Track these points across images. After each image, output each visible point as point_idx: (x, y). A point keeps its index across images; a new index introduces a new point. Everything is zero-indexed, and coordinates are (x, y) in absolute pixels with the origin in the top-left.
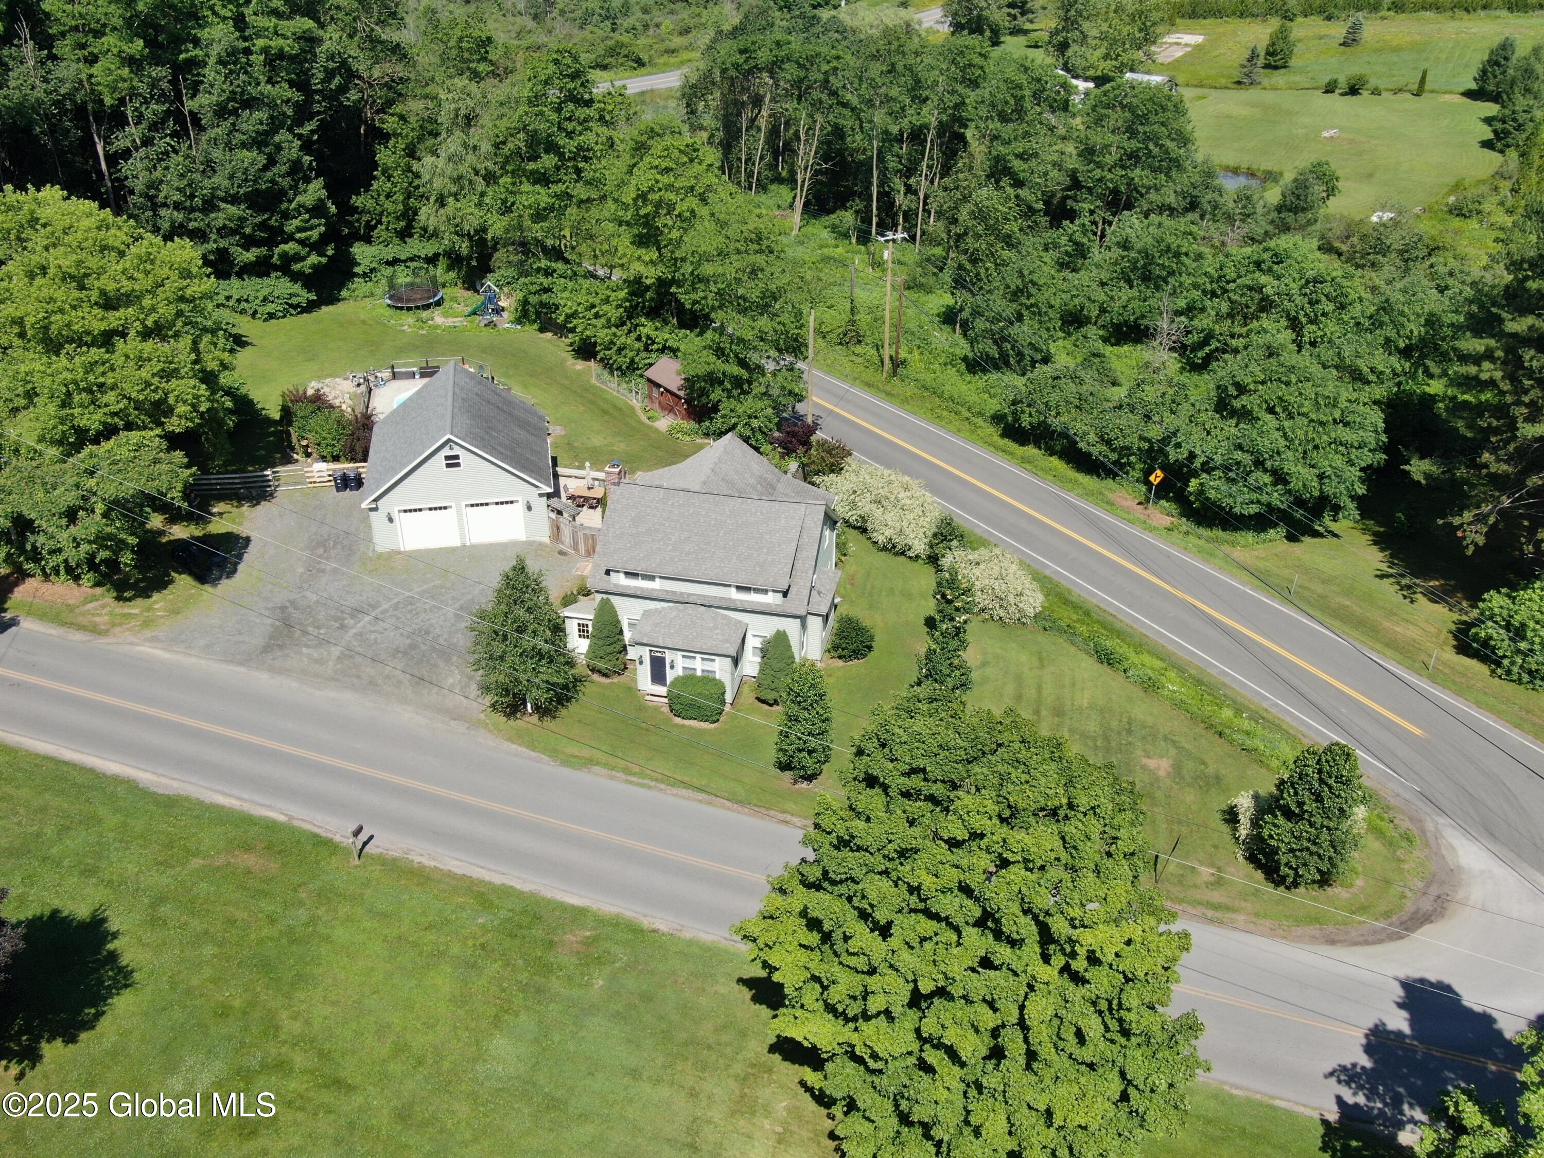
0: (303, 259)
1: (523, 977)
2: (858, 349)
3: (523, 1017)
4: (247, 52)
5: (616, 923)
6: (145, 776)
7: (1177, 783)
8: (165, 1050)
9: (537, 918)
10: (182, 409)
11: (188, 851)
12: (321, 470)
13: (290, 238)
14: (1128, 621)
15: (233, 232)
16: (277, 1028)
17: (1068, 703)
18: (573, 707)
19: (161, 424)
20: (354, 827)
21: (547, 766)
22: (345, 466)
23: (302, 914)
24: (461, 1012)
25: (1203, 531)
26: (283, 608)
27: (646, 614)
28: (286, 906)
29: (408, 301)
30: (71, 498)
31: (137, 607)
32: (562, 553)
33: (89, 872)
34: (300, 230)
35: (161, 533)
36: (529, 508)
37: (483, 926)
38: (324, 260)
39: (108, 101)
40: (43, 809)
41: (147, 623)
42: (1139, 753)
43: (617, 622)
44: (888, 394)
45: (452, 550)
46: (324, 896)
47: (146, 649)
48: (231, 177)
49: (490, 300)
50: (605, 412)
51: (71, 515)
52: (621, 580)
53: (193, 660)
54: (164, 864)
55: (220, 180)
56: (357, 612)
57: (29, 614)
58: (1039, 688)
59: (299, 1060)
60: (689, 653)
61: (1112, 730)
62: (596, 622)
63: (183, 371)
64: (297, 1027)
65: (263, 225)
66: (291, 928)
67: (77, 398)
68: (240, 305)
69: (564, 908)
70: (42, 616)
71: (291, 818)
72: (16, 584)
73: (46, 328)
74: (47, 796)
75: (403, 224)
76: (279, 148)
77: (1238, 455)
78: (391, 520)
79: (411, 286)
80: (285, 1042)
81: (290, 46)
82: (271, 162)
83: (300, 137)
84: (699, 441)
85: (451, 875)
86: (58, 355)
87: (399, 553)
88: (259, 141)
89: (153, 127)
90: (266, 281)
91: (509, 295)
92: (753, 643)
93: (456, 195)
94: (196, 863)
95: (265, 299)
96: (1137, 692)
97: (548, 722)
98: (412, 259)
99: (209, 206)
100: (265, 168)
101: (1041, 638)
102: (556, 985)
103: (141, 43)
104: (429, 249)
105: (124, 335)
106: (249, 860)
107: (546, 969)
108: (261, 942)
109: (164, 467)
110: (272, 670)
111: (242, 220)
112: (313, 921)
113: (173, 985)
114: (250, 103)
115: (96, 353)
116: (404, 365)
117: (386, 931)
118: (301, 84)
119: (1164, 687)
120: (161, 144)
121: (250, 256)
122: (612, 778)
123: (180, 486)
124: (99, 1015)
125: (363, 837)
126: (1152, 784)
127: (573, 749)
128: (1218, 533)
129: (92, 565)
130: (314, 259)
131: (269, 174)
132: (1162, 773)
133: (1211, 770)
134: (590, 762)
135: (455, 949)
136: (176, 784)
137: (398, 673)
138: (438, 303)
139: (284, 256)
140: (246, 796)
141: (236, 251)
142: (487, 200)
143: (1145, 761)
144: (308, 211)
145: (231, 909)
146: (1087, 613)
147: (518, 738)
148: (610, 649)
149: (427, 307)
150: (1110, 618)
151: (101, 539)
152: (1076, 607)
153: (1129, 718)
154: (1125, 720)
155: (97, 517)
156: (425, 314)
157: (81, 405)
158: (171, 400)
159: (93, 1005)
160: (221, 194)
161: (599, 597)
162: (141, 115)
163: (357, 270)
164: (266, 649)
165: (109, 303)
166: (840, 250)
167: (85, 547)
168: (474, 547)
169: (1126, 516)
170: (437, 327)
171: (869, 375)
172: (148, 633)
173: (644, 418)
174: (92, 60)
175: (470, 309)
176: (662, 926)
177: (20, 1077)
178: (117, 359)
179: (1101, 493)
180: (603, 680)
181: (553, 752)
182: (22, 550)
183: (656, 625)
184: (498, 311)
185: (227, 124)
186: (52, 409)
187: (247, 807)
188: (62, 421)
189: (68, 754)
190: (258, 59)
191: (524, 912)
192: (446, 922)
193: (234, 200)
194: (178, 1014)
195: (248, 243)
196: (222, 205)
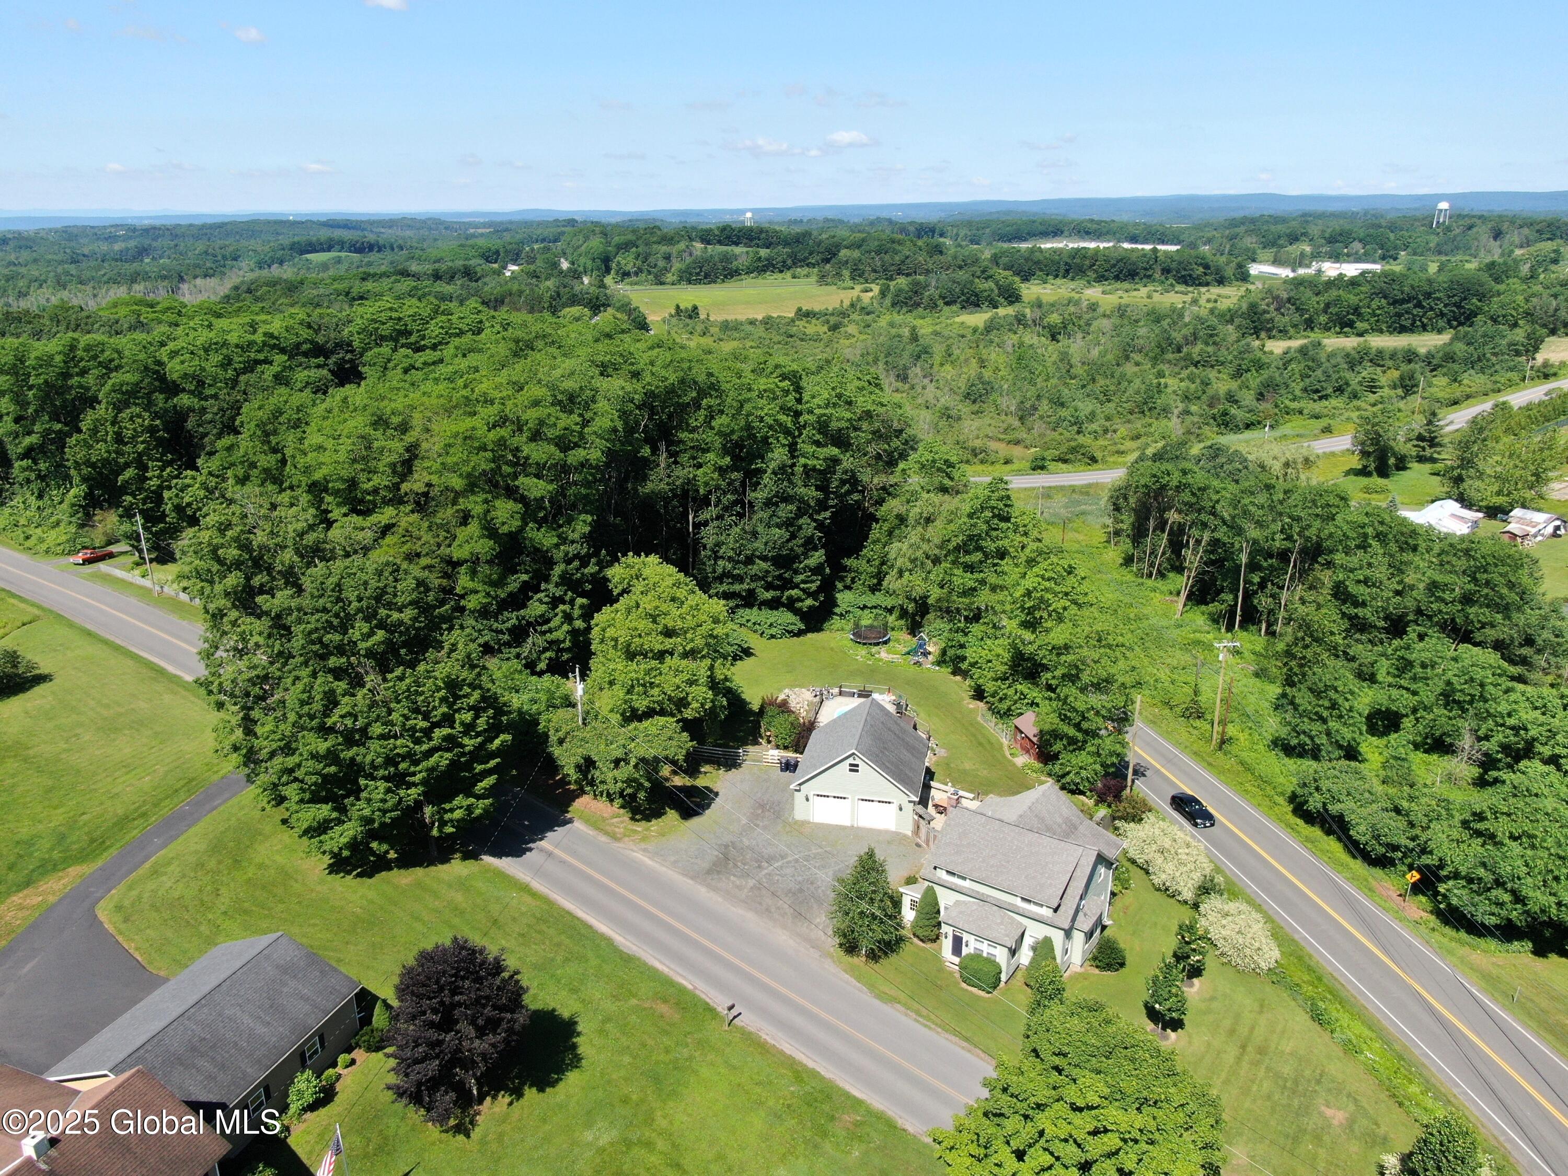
0: (802, 601)
1: (808, 1134)
2: (1197, 723)
3: (801, 1160)
4: (794, 465)
5: (880, 1117)
6: (619, 939)
7: (1345, 1133)
8: (589, 1113)
9: (829, 1097)
10: (695, 705)
11: (630, 991)
12: (773, 755)
13: (796, 586)
14: (1354, 992)
15: (762, 578)
16: (653, 1120)
17: (1273, 1046)
18: (893, 958)
19: (681, 712)
20: (730, 1004)
21: (867, 997)
22: (791, 755)
23: (686, 1052)
24: (763, 1145)
25: (1448, 930)
26: (726, 846)
27: (957, 903)
28: (677, 1044)
29: (865, 638)
30: (619, 753)
31: (640, 827)
32: (918, 845)
33: (574, 991)
34: (804, 582)
35: (667, 780)
36: (901, 809)
37: (793, 1093)
38: (817, 604)
39: (702, 491)
40: (559, 945)
41: (644, 839)
42: (1321, 1101)
43: (936, 903)
44: (1210, 764)
45: (843, 828)
46: (701, 1044)
47: (639, 856)
48: (766, 544)
49: (921, 646)
50: (980, 744)
51: (617, 762)
52: (942, 875)
53: (664, 869)
54: (616, 998)
55: (759, 545)
56: (770, 860)
57: (580, 818)
58: (1252, 1029)
59: (661, 1145)
60: (980, 938)
61: (1303, 1076)
62: (922, 900)
63: (701, 681)
64: (664, 1123)
65: (780, 577)
66: (677, 1059)
67: (636, 689)
68: (754, 627)
69: (848, 1096)
70: (586, 821)
71: (695, 988)
72: (578, 797)
73: (629, 645)
74: (563, 937)
75: (875, 581)
76: (800, 528)
77: (1481, 872)
78: (807, 800)
79: (871, 627)
80: (654, 1130)
81: (819, 464)
82: (793, 536)
83: (815, 521)
84: (1043, 778)
85: (782, 1053)
86: (632, 661)
87: (809, 823)
88: (788, 524)
89: (726, 509)
90: (775, 612)
91: (935, 644)
92: (1028, 941)
93: (910, 571)
94: (634, 1001)
95: (771, 625)
96: (1338, 1051)
97: (872, 964)
98: (875, 607)
99: (749, 561)
100: (788, 541)
101: (1269, 988)
102: (828, 1146)
103: (728, 459)
104: (889, 602)
105: (672, 654)
106: (663, 1008)
107: (825, 1134)
108: (657, 1063)
109: (674, 743)
110: (708, 886)
111: (767, 572)
112: (691, 1058)
113: (602, 1074)
114: (787, 499)
115: (654, 663)
116: (850, 687)
117: (732, 1078)
118: (823, 488)
119: (1362, 1052)
120: (728, 520)
121: (768, 595)
122: (906, 1015)
123: (684, 752)
124: (559, 1080)
125: (734, 1012)
126: (1323, 1129)
127: (886, 988)
128: (1463, 935)
129: (621, 795)
130: (809, 602)
131: (790, 544)
132: (1335, 1122)
133: (1382, 1131)
134: (892, 1000)
135: (771, 1103)
136: (634, 948)
137: (786, 906)
138: (886, 643)
139: (790, 598)
140: (672, 966)
141: (760, 591)
142: (932, 577)
143: (1323, 1108)
144: (811, 570)
145: (646, 1037)
146: (1319, 979)
147: (851, 970)
148: (927, 923)
149: (877, 644)
150: (1339, 987)
151: (629, 781)
152: (1310, 969)
153: (1323, 1071)
154: (1318, 1071)
155: (631, 767)
156: (874, 649)
157: (638, 694)
158: (690, 699)
159: (557, 1073)
160: (758, 553)
161: (927, 883)
162: (720, 500)
163: (837, 610)
164: (709, 872)
165: (669, 633)
166: (1210, 636)
167: (619, 784)
168: (858, 828)
169: (1383, 903)
170: (881, 660)
171: (1200, 746)
172: (643, 845)
173: (1007, 754)
174: (700, 466)
175: (906, 650)
176: (911, 1129)
177: (511, 1104)
178: (664, 668)
179: (1366, 880)
180: (921, 943)
181: (872, 987)
182: (586, 777)
183: (961, 913)
184: (926, 654)
185: (769, 512)
186: (621, 694)
187: (672, 974)
188: (626, 702)
189: (580, 914)
190: (799, 469)
191: (821, 1091)
192: (771, 1083)
193: (764, 558)
194: (600, 1094)
195: (769, 587)
196: (757, 561)
